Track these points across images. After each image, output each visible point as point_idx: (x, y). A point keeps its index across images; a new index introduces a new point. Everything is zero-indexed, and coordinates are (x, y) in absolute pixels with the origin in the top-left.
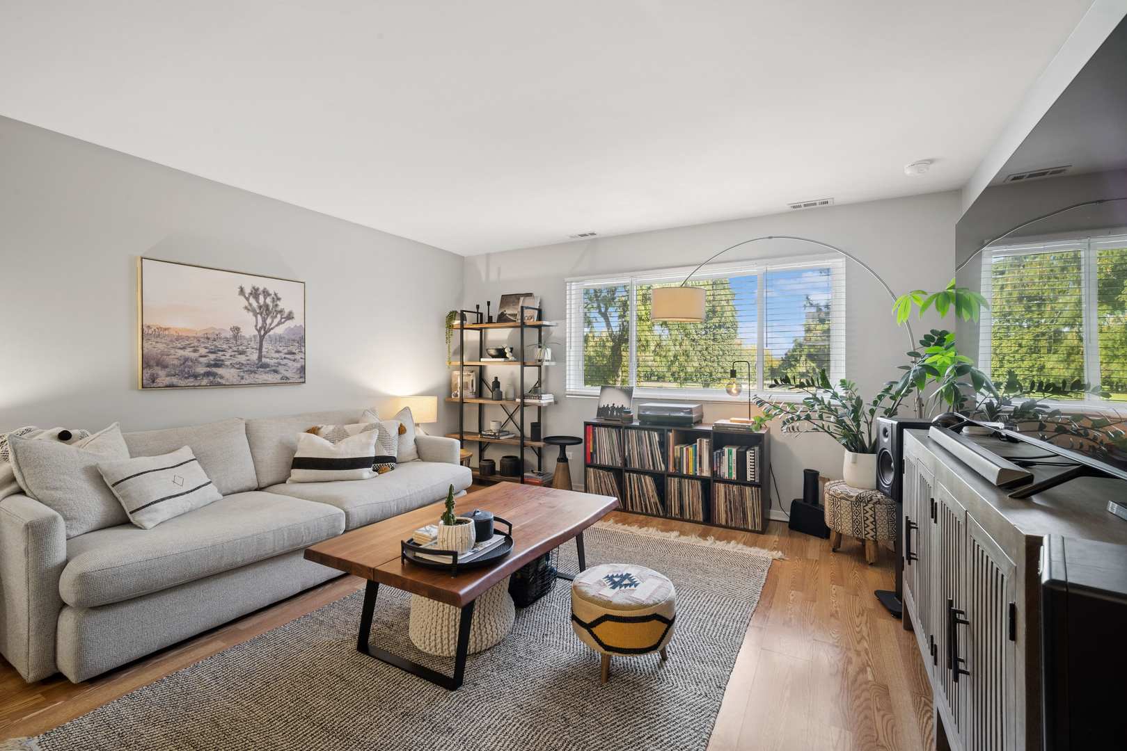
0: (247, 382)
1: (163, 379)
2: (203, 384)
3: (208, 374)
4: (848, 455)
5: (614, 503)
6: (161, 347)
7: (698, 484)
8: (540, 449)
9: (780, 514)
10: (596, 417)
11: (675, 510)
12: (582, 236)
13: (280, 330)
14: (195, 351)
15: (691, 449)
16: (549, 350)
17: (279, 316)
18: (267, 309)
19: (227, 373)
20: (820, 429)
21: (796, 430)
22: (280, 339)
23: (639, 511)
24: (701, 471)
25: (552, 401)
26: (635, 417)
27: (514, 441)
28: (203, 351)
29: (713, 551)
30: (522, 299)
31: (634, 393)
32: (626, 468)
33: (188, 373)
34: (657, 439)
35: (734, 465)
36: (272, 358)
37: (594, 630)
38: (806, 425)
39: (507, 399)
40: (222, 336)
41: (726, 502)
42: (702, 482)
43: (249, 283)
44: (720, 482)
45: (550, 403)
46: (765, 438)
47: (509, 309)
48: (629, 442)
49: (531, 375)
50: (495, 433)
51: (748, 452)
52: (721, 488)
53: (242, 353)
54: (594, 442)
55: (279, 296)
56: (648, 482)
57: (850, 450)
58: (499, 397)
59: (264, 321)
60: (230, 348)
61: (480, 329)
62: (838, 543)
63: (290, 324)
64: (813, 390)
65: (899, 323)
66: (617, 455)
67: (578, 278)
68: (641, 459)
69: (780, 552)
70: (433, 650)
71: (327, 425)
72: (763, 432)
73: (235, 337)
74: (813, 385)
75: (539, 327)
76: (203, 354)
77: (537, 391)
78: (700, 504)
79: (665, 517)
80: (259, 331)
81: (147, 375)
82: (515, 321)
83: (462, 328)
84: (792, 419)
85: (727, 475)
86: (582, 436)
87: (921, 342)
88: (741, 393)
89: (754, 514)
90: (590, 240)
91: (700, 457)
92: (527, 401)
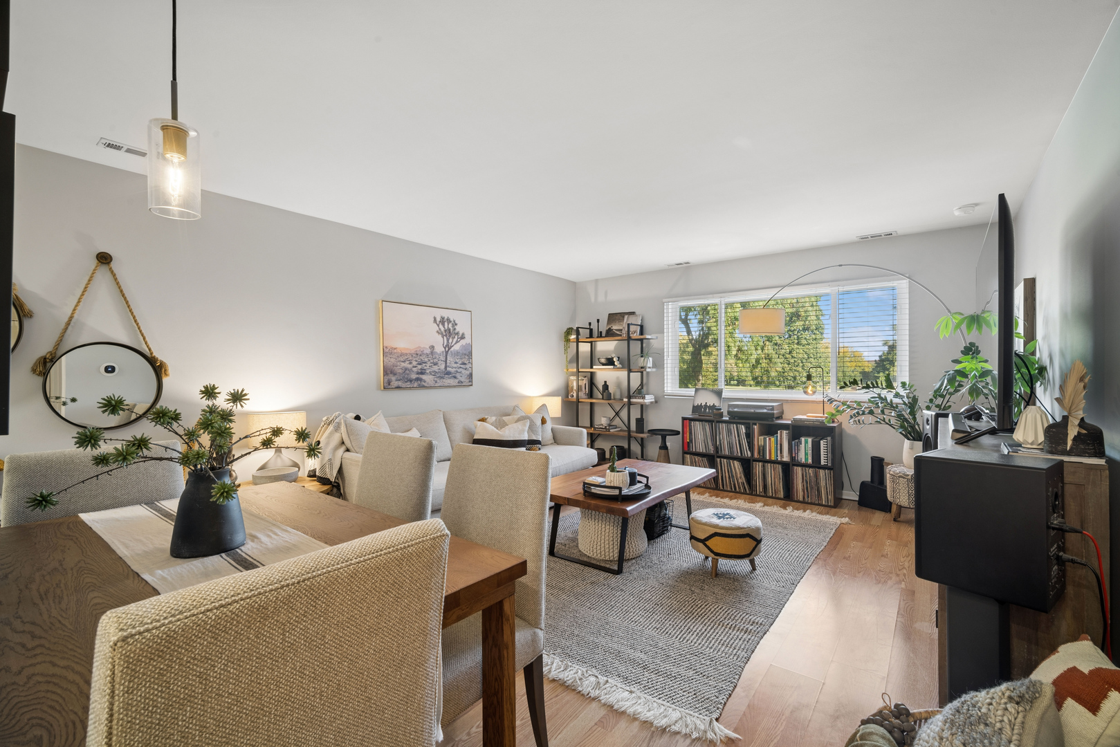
0: (439, 385)
1: (395, 384)
2: (415, 386)
3: (417, 379)
4: (907, 443)
5: (713, 473)
6: (393, 360)
7: (779, 468)
8: (642, 439)
9: (851, 494)
10: (691, 413)
11: (760, 488)
12: (677, 264)
13: (457, 347)
14: (410, 363)
15: (773, 439)
16: (651, 359)
17: (456, 337)
18: (450, 332)
19: (428, 378)
20: (882, 422)
21: (861, 422)
22: (457, 353)
23: (729, 489)
24: (782, 457)
25: (653, 400)
26: (725, 413)
27: (622, 434)
28: (414, 363)
29: (791, 517)
30: (626, 317)
31: (723, 394)
32: (718, 455)
33: (407, 379)
34: (744, 431)
35: (810, 452)
36: (453, 368)
37: (707, 543)
38: (870, 418)
39: (614, 399)
40: (425, 352)
41: (803, 482)
42: (782, 466)
43: (439, 314)
44: (798, 465)
45: (652, 403)
46: (837, 430)
47: (615, 325)
48: (720, 434)
49: (635, 379)
50: (606, 427)
51: (822, 442)
52: (798, 471)
53: (436, 364)
54: (691, 433)
55: (456, 322)
56: (737, 465)
57: (909, 439)
58: (609, 398)
59: (448, 341)
60: (429, 360)
61: (591, 342)
62: (899, 514)
63: (463, 342)
64: (877, 391)
65: (941, 337)
66: (710, 444)
67: (674, 299)
68: (731, 448)
69: (847, 519)
70: (599, 555)
71: (491, 416)
72: (835, 425)
73: (432, 353)
74: (878, 387)
75: (641, 340)
76: (415, 365)
77: (640, 392)
78: (781, 484)
79: (751, 494)
80: (445, 348)
81: (386, 380)
82: (621, 335)
83: (578, 341)
84: (858, 413)
85: (803, 460)
86: (680, 430)
87: (962, 352)
88: (816, 393)
89: (827, 492)
90: (685, 269)
91: (781, 445)
92: (633, 400)
